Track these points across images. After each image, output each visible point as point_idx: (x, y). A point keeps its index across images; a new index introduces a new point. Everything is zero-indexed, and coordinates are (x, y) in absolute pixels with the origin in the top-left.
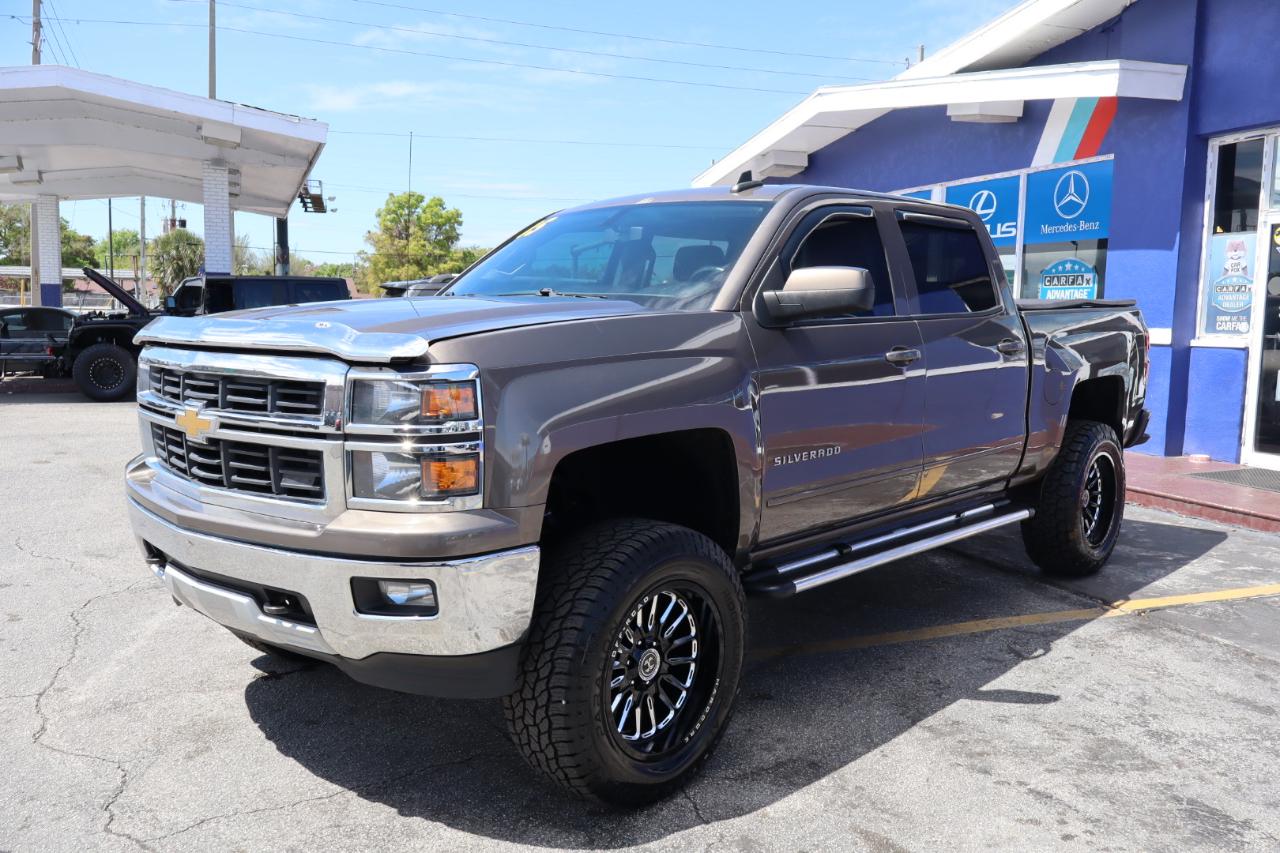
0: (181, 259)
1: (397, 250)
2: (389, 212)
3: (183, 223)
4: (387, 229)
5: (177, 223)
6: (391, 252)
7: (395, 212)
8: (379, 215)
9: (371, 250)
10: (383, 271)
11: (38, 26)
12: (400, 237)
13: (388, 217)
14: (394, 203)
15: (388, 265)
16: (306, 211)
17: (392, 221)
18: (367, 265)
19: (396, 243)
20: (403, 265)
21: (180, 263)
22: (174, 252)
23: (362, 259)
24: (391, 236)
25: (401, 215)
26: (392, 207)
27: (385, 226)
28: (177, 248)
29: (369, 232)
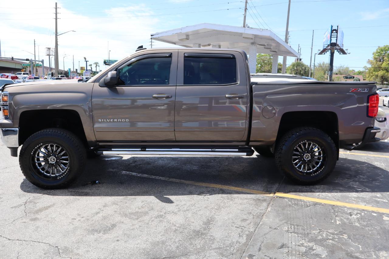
0: (297, 70)
1: (378, 66)
2: (377, 52)
3: (301, 60)
4: (375, 59)
5: (299, 60)
6: (376, 66)
7: (379, 53)
8: (373, 54)
9: (369, 66)
10: (372, 73)
11: (246, 9)
12: (380, 61)
13: (377, 54)
14: (379, 49)
15: (374, 71)
16: (340, 54)
17: (378, 56)
18: (367, 71)
19: (378, 63)
20: (380, 70)
21: (297, 71)
22: (295, 68)
23: (365, 69)
24: (377, 61)
25: (382, 54)
26: (379, 51)
27: (375, 57)
28: (297, 67)
29: (369, 60)
